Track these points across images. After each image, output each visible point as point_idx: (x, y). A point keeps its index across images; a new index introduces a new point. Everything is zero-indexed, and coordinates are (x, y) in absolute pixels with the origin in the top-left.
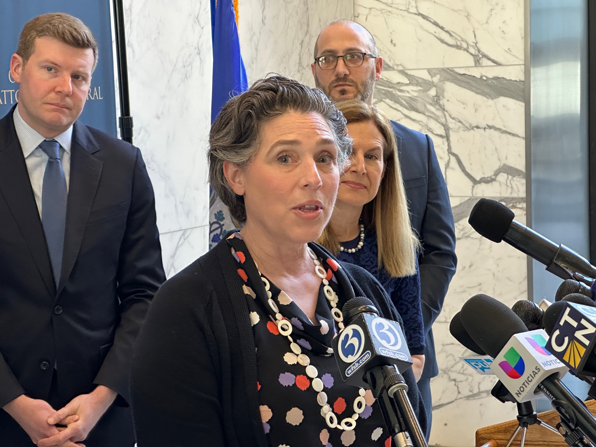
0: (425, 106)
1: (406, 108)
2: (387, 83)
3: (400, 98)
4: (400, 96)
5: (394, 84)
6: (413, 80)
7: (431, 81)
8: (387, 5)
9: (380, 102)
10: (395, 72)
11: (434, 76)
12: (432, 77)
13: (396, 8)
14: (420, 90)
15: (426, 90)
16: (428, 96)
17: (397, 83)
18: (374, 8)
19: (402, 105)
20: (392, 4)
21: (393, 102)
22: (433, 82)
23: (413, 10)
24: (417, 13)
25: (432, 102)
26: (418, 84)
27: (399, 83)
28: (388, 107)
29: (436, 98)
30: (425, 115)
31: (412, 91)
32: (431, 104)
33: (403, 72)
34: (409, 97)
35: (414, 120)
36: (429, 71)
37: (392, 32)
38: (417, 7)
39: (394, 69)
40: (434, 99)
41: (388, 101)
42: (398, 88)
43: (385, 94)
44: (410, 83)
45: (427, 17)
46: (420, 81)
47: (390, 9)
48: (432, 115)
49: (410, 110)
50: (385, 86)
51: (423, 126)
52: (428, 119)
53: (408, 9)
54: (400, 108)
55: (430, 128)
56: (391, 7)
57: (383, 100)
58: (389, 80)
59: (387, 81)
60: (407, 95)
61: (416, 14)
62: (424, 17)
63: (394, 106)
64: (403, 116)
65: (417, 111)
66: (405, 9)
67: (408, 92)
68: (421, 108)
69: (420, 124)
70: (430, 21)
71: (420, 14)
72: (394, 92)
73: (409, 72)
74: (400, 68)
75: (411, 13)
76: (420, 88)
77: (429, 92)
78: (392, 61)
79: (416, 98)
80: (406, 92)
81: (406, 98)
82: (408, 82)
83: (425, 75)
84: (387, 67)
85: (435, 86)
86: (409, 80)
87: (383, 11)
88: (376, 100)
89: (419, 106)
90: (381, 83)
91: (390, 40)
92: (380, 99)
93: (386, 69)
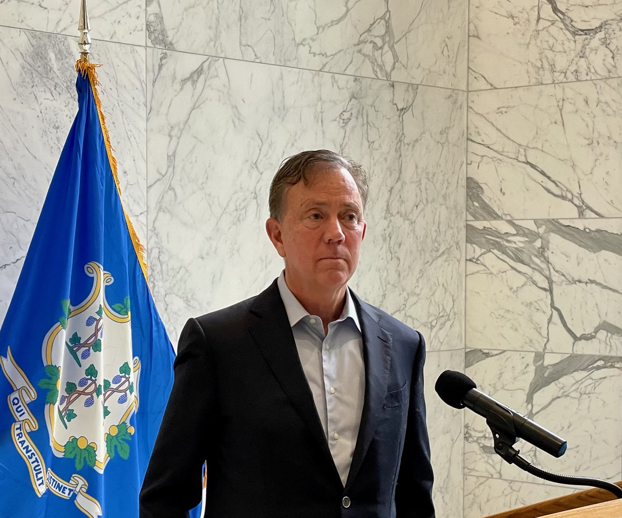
0: (531, 258)
1: (512, 259)
2: (496, 233)
3: (507, 249)
4: (507, 247)
5: (502, 234)
6: (520, 231)
7: (537, 232)
8: (498, 153)
9: (488, 252)
10: (503, 221)
11: (540, 227)
12: (538, 228)
13: (506, 156)
14: (527, 241)
15: (531, 242)
16: (534, 248)
17: (505, 233)
18: (485, 156)
19: (509, 256)
20: (503, 152)
21: (500, 253)
22: (538, 234)
23: (522, 159)
24: (526, 161)
25: (537, 254)
26: (525, 235)
27: (507, 233)
28: (496, 258)
29: (541, 249)
30: (530, 267)
31: (519, 241)
32: (536, 256)
33: (511, 222)
34: (516, 248)
35: (520, 272)
36: (535, 221)
37: (502, 180)
38: (525, 156)
39: (502, 219)
40: (539, 251)
41: (495, 251)
42: (505, 238)
43: (493, 244)
44: (517, 234)
45: (535, 166)
46: (527, 231)
47: (499, 157)
48: (536, 267)
49: (516, 262)
50: (493, 236)
51: (528, 278)
52: (533, 271)
53: (518, 157)
54: (507, 259)
55: (534, 281)
56: (502, 155)
57: (491, 250)
58: (497, 230)
60: (514, 245)
61: (524, 162)
62: (532, 166)
63: (501, 257)
64: (509, 268)
65: (523, 262)
66: (514, 157)
67: (515, 243)
68: (527, 260)
69: (525, 277)
70: (538, 170)
71: (528, 163)
72: (502, 243)
73: (516, 222)
74: (508, 218)
75: (520, 162)
76: (526, 239)
77: (535, 244)
78: (501, 210)
79: (523, 250)
80: (514, 243)
81: (514, 249)
82: (515, 233)
83: (532, 226)
84: (496, 216)
85: (541, 237)
86: (516, 230)
87: (494, 159)
88: (485, 250)
89: (525, 257)
90: (490, 233)
91: (500, 189)
92: (489, 249)
93: (495, 219)
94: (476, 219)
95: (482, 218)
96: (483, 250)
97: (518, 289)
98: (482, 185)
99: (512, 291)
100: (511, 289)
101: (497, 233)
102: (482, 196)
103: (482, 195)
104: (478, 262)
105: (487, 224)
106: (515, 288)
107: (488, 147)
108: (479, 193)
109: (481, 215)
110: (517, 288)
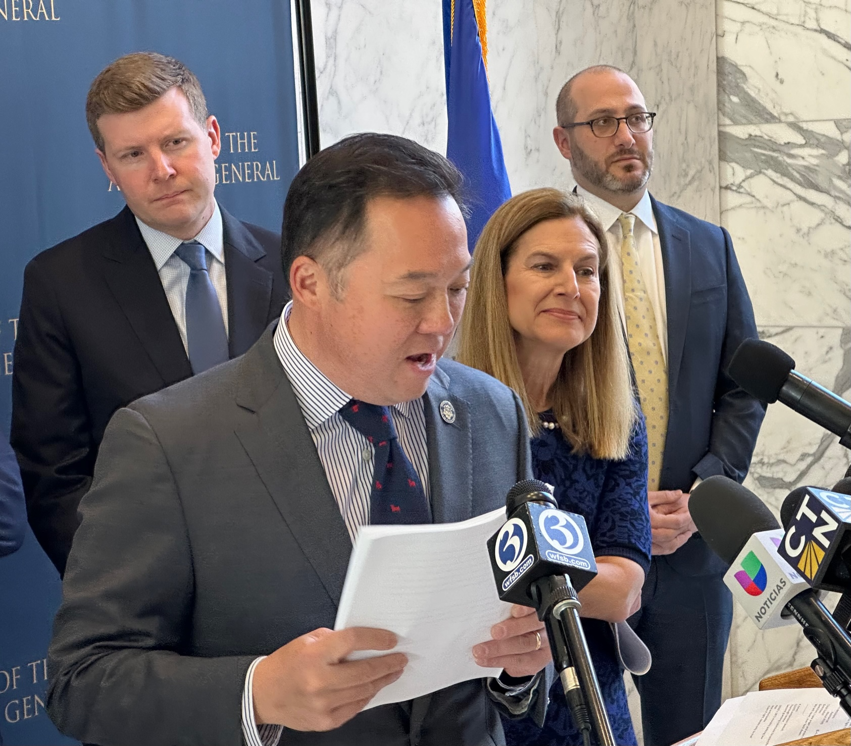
0: (831, 181)
1: (800, 184)
2: (769, 143)
3: (790, 168)
4: (789, 165)
5: (780, 145)
6: (811, 139)
7: (840, 140)
8: (770, 17)
9: (757, 175)
10: (782, 125)
11: (846, 132)
12: (842, 134)
13: (784, 21)
14: (822, 154)
15: (831, 155)
16: (835, 164)
17: (785, 144)
18: (748, 22)
19: (793, 179)
20: (778, 14)
21: (779, 175)
22: (843, 142)
23: (812, 24)
24: (819, 29)
25: (841, 175)
26: (818, 146)
27: (789, 143)
28: (772, 182)
29: (848, 167)
30: (830, 195)
31: (809, 156)
32: (840, 178)
33: (796, 126)
34: (806, 167)
35: (812, 204)
36: (838, 123)
37: (778, 60)
38: (817, 20)
39: (780, 121)
40: (845, 169)
41: (770, 172)
42: (786, 151)
43: (766, 162)
44: (806, 143)
45: (834, 35)
46: (823, 140)
47: (773, 22)
48: (841, 196)
49: (806, 188)
50: (765, 149)
51: (826, 214)
52: (836, 203)
53: (804, 22)
54: (791, 185)
55: (838, 217)
56: (777, 19)
57: (763, 170)
58: (773, 140)
59: (770, 140)
60: (801, 162)
61: (816, 31)
62: (830, 36)
63: (780, 181)
64: (795, 198)
65: (816, 188)
66: (797, 22)
67: (803, 158)
68: (824, 185)
69: (823, 211)
70: (839, 42)
71: (822, 31)
72: (780, 159)
73: (805, 126)
74: (791, 119)
75: (808, 29)
76: (822, 151)
77: (837, 158)
78: (777, 108)
79: (817, 168)
80: (800, 159)
81: (801, 168)
82: (803, 142)
83: (830, 130)
84: (769, 117)
85: (847, 148)
86: (805, 138)
87: (764, 26)
88: (752, 171)
89: (821, 180)
90: (760, 145)
91: (774, 74)
92: (758, 170)
93: (767, 121)
94: (735, 123)
95: (744, 121)
96: (749, 172)
97: (811, 230)
98: (745, 70)
99: (801, 233)
100: (798, 230)
101: (773, 145)
102: (745, 87)
103: (744, 83)
104: (742, 190)
105: (754, 130)
106: (805, 230)
107: (753, 8)
108: (739, 81)
109: (745, 117)
110: (809, 228)
